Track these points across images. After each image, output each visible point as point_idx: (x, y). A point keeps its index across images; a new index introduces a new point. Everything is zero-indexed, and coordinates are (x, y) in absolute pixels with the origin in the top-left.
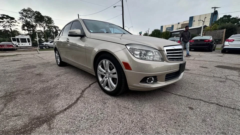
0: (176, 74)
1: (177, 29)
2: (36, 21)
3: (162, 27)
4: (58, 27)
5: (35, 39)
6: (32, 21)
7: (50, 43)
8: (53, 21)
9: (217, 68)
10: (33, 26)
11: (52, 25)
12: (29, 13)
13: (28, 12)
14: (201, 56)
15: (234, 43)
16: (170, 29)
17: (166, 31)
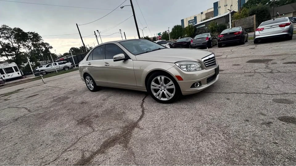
0: (213, 77)
1: (202, 21)
2: (18, 41)
3: (182, 21)
4: (48, 44)
5: (22, 66)
6: (12, 42)
7: (47, 67)
8: (41, 37)
9: (248, 64)
10: (14, 49)
11: (40, 42)
12: (5, 31)
13: (3, 31)
14: (233, 52)
15: (265, 31)
16: (193, 22)
17: (189, 26)
